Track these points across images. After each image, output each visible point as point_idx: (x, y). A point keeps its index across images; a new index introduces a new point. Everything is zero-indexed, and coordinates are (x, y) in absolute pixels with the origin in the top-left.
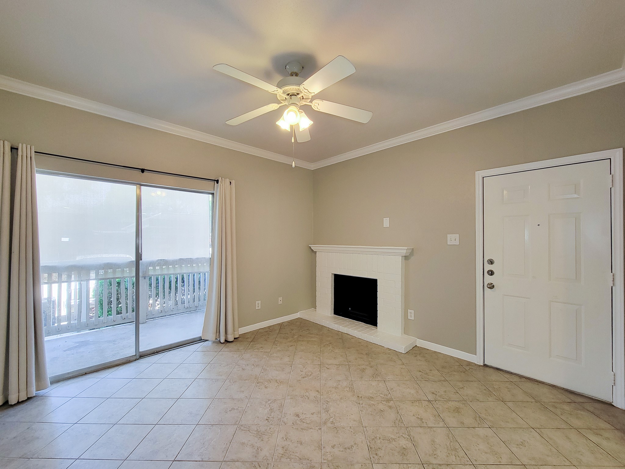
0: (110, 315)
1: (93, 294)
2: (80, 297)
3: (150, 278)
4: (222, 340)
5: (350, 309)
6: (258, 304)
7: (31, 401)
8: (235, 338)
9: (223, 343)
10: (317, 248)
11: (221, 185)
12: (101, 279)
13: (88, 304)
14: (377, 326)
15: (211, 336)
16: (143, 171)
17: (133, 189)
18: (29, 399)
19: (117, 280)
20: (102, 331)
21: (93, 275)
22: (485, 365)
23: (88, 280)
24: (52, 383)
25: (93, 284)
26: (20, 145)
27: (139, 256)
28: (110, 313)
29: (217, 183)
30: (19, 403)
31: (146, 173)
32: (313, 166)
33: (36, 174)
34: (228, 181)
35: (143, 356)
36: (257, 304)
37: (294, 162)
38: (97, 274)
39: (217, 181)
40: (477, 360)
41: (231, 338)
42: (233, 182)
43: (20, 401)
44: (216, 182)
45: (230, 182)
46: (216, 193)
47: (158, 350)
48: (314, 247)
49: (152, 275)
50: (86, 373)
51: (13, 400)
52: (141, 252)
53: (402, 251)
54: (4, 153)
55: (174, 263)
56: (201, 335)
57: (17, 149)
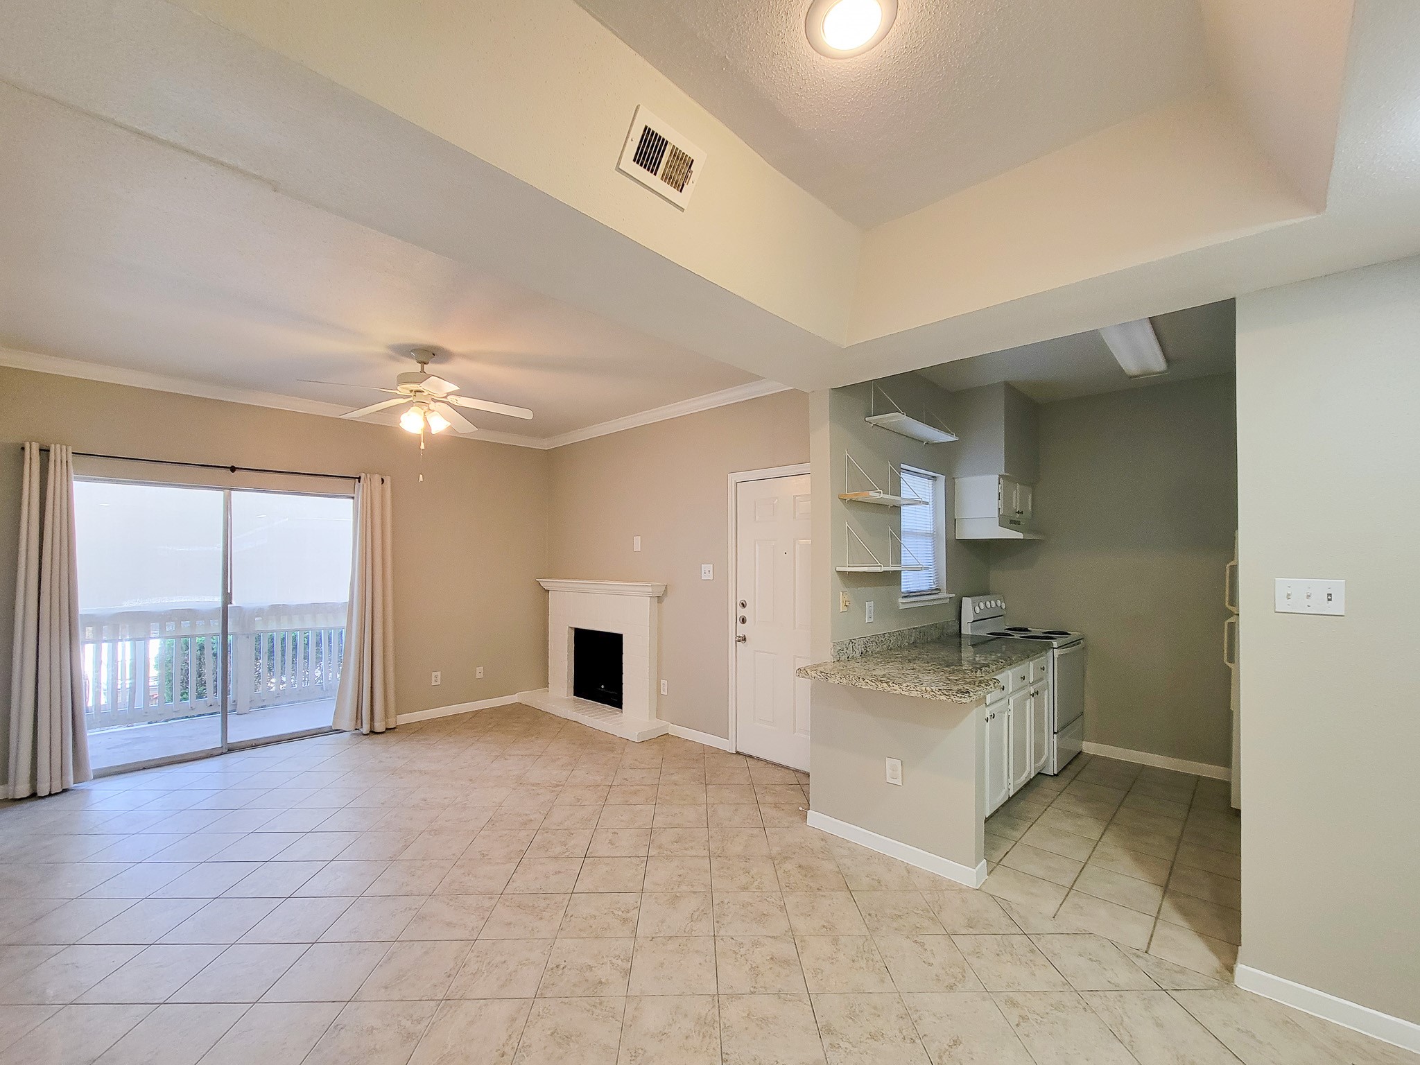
0: (186, 699)
1: (155, 664)
2: (133, 677)
3: (258, 639)
4: (365, 729)
5: (603, 687)
6: (436, 678)
7: (67, 794)
8: (387, 729)
9: (367, 735)
10: (550, 584)
11: (365, 485)
12: (168, 638)
13: (147, 688)
14: (621, 708)
15: (347, 723)
16: (233, 469)
17: (220, 495)
18: (64, 791)
19: (198, 640)
20: (170, 724)
21: (155, 632)
22: (738, 753)
23: (146, 639)
24: (95, 778)
25: (155, 647)
26: (53, 445)
27: (227, 597)
28: (185, 696)
29: (359, 482)
30: (50, 795)
31: (237, 472)
32: (545, 445)
33: (74, 482)
34: (377, 478)
35: (232, 749)
36: (433, 676)
37: (421, 476)
38: (162, 628)
39: (359, 478)
40: (727, 745)
41: (379, 727)
42: (388, 480)
43: (52, 793)
44: (357, 480)
45: (383, 480)
46: (358, 498)
47: (258, 743)
48: (546, 583)
49: (262, 632)
50: (144, 768)
51: (43, 789)
52: (231, 590)
53: (646, 589)
54: (31, 458)
55: (301, 610)
56: (331, 724)
57: (49, 451)
